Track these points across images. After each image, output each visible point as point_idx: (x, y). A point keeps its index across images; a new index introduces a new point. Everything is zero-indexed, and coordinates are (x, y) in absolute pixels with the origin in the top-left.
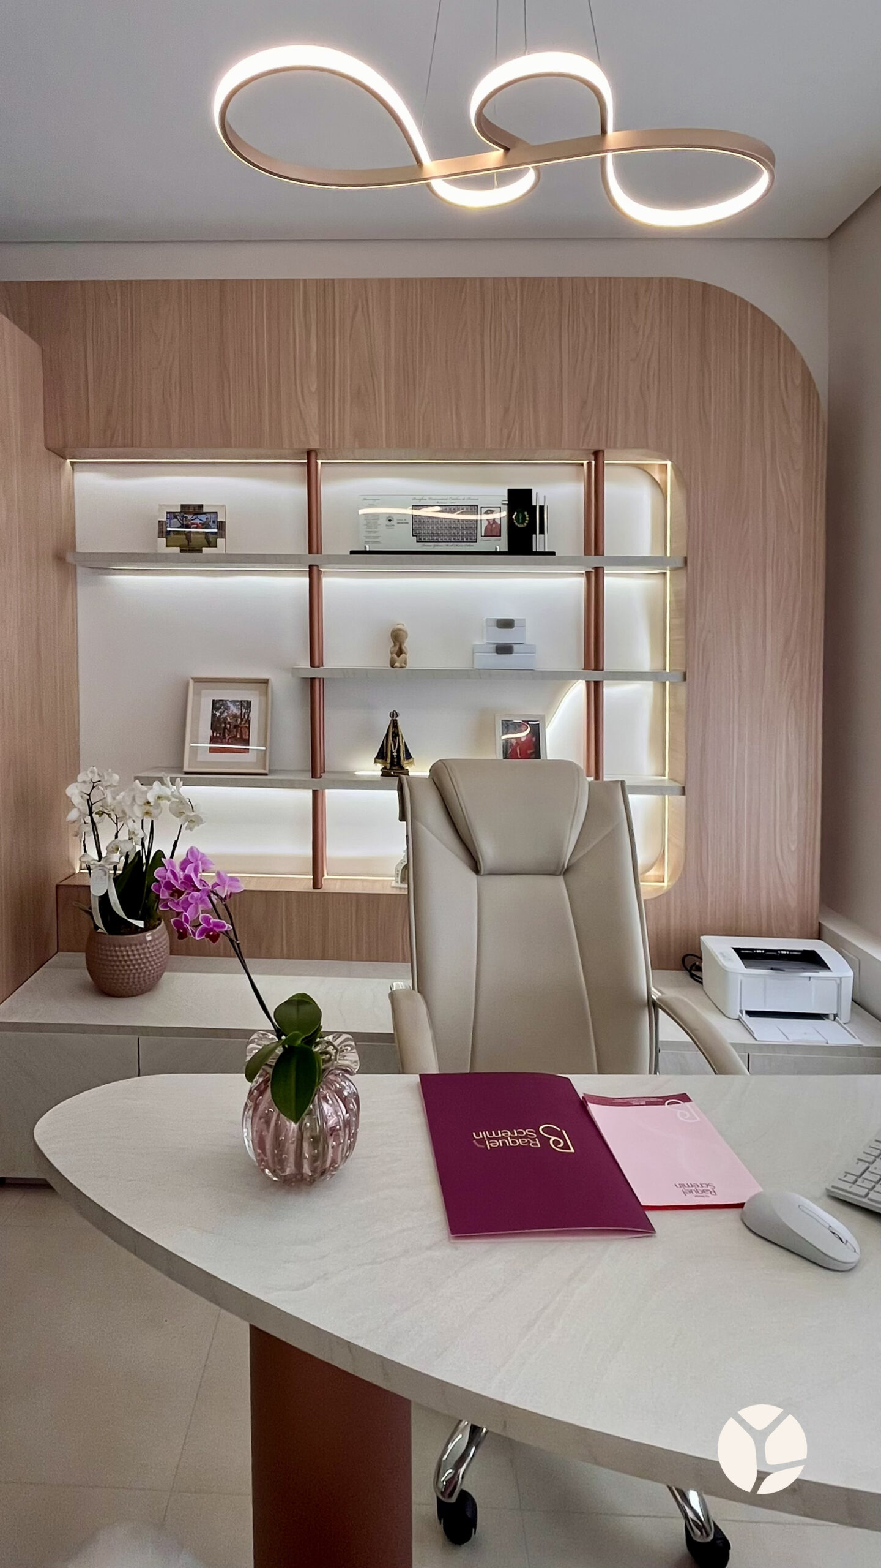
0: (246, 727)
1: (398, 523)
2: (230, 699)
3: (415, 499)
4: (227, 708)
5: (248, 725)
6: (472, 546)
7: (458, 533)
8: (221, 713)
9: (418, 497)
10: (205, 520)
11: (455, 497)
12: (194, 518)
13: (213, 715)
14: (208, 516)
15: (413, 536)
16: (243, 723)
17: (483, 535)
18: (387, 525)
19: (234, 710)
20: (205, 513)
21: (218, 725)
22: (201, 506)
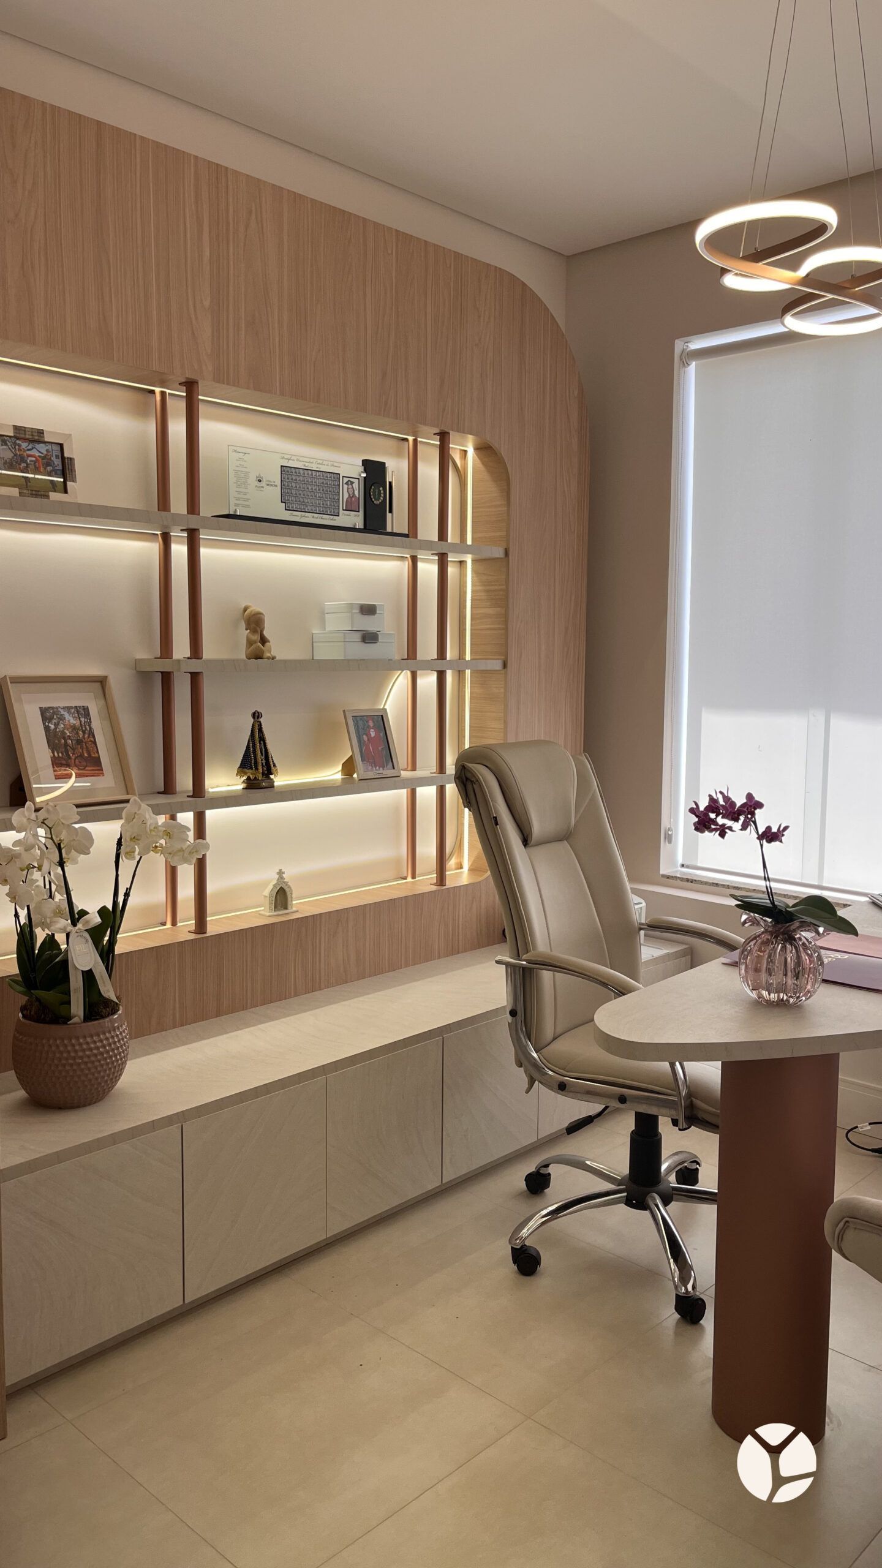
0: (91, 741)
1: (268, 485)
2: (62, 705)
3: (283, 458)
4: (62, 718)
5: (92, 739)
6: (335, 520)
7: (323, 504)
8: (56, 725)
9: (286, 457)
10: (45, 452)
11: (321, 462)
12: (30, 447)
13: (47, 729)
14: (49, 447)
15: (282, 502)
16: (86, 736)
17: (344, 508)
18: (256, 486)
19: (71, 719)
20: (45, 442)
21: (56, 741)
22: (41, 432)
